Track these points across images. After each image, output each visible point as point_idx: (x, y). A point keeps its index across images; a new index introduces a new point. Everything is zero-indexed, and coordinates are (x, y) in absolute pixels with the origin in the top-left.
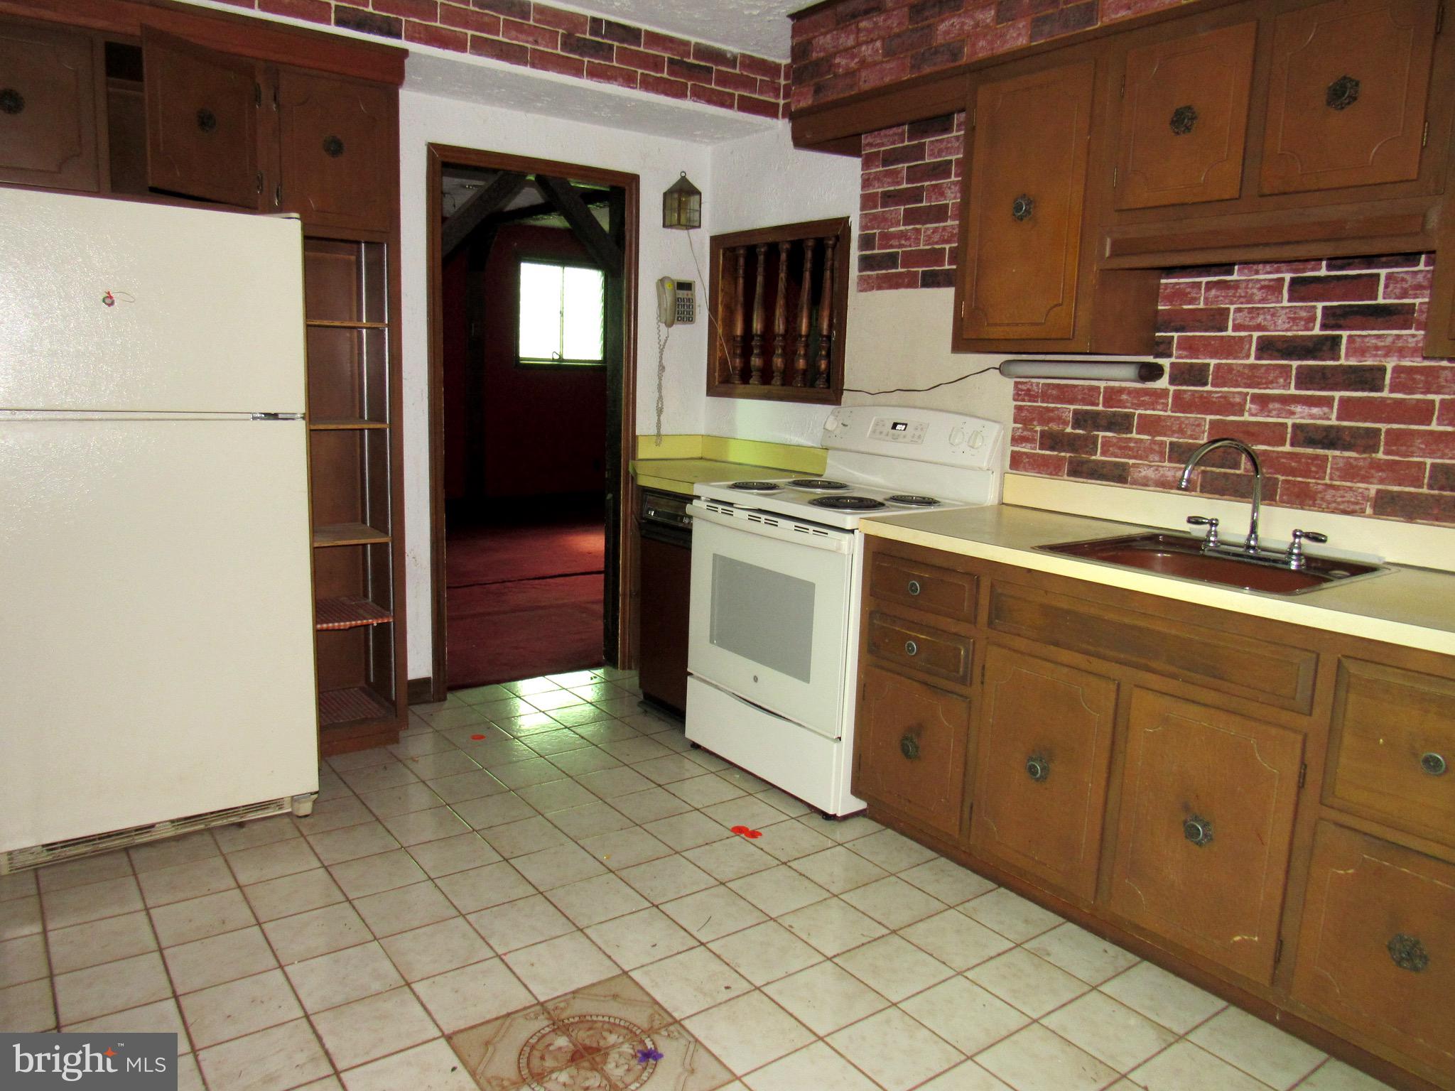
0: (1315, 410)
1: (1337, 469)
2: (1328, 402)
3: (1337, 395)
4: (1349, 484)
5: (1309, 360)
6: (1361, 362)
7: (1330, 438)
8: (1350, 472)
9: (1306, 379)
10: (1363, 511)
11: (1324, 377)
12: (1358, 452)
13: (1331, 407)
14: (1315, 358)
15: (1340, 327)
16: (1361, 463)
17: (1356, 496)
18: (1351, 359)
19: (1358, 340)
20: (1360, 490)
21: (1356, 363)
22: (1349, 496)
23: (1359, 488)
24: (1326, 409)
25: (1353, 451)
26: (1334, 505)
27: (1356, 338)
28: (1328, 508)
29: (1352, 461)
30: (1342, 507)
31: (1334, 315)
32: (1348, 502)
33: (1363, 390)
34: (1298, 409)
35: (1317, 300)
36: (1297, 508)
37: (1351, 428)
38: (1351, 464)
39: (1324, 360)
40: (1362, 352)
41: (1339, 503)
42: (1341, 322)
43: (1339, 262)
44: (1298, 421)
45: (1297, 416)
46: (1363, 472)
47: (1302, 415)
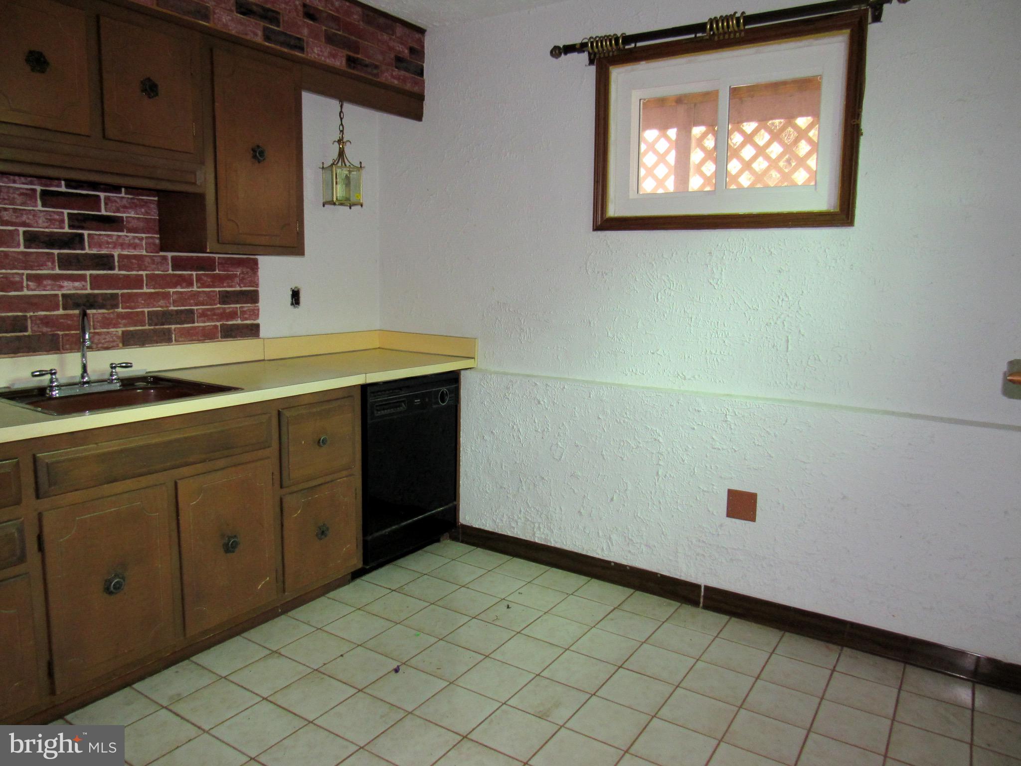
0: (77, 284)
1: (98, 322)
2: (82, 278)
3: (88, 273)
4: (105, 330)
5: (65, 249)
6: (99, 251)
7: (90, 302)
8: (107, 323)
9: (65, 262)
10: (118, 346)
11: (78, 260)
12: (107, 309)
13: (86, 281)
14: (70, 248)
15: (83, 228)
16: (112, 316)
17: (112, 337)
18: (94, 249)
19: (96, 237)
20: (114, 333)
21: (95, 252)
22: (108, 338)
23: (113, 332)
24: (83, 283)
25: (104, 309)
26: (100, 345)
27: (95, 236)
28: (97, 348)
29: (106, 315)
30: (105, 346)
31: (78, 220)
32: (109, 341)
33: (104, 270)
34: (66, 283)
35: (64, 208)
36: (75, 352)
37: (102, 294)
38: (106, 318)
39: (75, 249)
40: (100, 245)
41: (103, 344)
42: (84, 225)
43: (73, 184)
44: (65, 292)
45: (66, 289)
46: (114, 322)
47: (69, 288)
